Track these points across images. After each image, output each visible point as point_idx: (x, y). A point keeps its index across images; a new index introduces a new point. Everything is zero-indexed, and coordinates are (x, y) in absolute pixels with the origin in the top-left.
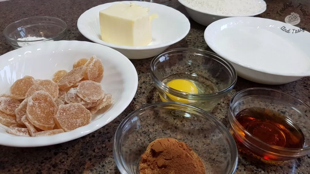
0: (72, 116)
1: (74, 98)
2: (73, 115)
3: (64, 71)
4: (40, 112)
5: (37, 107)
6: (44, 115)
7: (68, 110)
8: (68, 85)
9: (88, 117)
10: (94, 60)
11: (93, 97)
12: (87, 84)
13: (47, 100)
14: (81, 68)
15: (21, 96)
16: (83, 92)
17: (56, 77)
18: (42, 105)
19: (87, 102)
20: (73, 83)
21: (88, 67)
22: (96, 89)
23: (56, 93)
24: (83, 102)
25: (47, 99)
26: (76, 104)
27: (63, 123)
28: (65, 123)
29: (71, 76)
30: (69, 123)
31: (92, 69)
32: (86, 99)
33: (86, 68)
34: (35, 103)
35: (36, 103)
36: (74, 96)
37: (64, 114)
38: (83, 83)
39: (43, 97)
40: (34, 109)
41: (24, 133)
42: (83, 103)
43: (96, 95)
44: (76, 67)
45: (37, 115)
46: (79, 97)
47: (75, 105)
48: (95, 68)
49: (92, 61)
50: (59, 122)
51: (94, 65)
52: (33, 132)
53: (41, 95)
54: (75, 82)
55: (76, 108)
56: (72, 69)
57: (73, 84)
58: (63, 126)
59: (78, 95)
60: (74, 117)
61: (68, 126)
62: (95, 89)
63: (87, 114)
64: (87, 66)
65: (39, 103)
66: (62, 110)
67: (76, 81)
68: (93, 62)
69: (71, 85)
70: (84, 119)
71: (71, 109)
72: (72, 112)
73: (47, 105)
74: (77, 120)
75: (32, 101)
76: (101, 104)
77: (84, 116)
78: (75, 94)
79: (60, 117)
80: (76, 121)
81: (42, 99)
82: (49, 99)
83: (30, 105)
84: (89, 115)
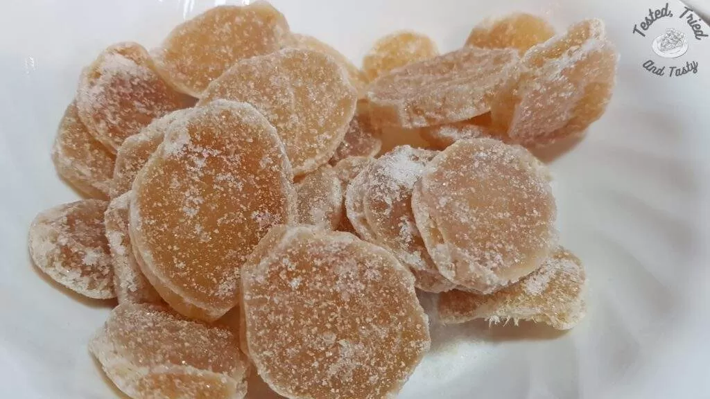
0: (329, 310)
1: (387, 212)
2: (334, 310)
3: (426, 44)
4: (192, 213)
5: (196, 178)
6: (206, 238)
7: (322, 270)
8: (403, 116)
9: (402, 356)
10: (589, 46)
11: (483, 261)
12: (488, 161)
13: (258, 166)
14: (498, 60)
15: (193, 82)
16: (443, 201)
17: (383, 55)
18: (221, 178)
19: (436, 269)
20: (429, 119)
21: (538, 72)
22: (523, 214)
23: (329, 137)
24: (417, 254)
25: (260, 155)
26: (377, 251)
27: (261, 333)
28: (273, 337)
29: (439, 77)
30: (293, 343)
31: (553, 88)
32: (440, 252)
33: (526, 70)
34: (194, 158)
35: (200, 156)
36: (388, 201)
37: (295, 283)
38: (472, 149)
39: (240, 143)
40: (175, 183)
41: (86, 279)
42: (415, 259)
43: (502, 251)
44: (481, 45)
45: (172, 226)
46: (412, 219)
47: (370, 258)
48: (571, 86)
49: (573, 44)
50: (248, 316)
51: (573, 75)
52: (129, 291)
53: (239, 127)
54: (439, 117)
55: (369, 275)
56: (459, 44)
57: (425, 124)
58: (256, 351)
59: (415, 203)
60: (335, 321)
61: (282, 358)
62: (518, 211)
63: (410, 334)
64: (538, 61)
65: (214, 162)
66: (293, 258)
67: (444, 114)
68: (578, 56)
69: (416, 124)
70: (380, 356)
71: (342, 271)
72: (338, 290)
73: (247, 187)
74: (342, 342)
75: (186, 139)
76: (509, 299)
77: (388, 341)
78: (403, 188)
79: (263, 292)
80: (336, 345)
81: (237, 152)
82: (268, 164)
83: (165, 157)
84: (413, 344)
